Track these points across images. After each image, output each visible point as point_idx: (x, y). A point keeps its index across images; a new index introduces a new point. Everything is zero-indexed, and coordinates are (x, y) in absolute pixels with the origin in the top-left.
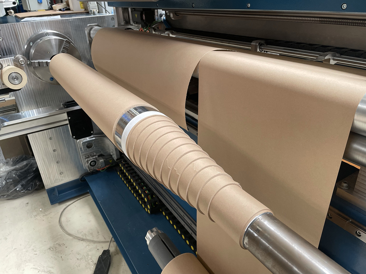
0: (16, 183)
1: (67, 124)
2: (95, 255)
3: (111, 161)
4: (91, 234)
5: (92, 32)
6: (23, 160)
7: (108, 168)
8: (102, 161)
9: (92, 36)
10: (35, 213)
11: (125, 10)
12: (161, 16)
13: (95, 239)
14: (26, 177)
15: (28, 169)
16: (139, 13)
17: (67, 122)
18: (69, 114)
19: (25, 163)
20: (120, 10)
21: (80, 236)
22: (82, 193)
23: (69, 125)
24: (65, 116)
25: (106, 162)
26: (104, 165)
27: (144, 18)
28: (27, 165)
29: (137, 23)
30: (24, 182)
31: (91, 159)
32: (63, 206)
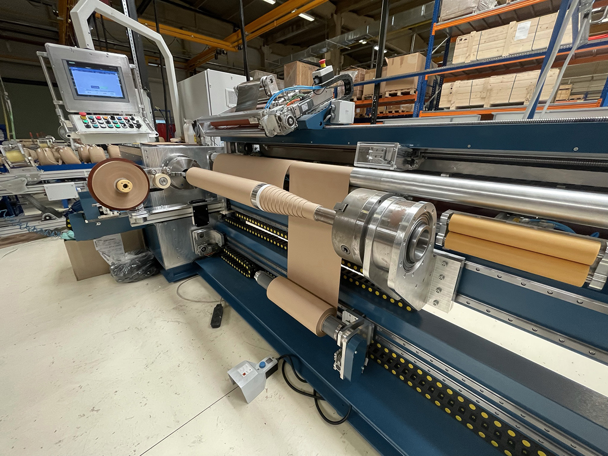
0: (138, 268)
1: (191, 216)
2: (211, 309)
3: (216, 248)
4: (205, 298)
5: (212, 156)
6: (142, 252)
7: (214, 254)
8: (210, 248)
9: (212, 158)
10: (156, 290)
11: (232, 144)
12: (256, 149)
13: (208, 301)
14: (146, 264)
15: (148, 258)
16: (243, 146)
17: (192, 214)
18: (194, 208)
19: (144, 254)
20: (229, 144)
21: (196, 300)
22: (192, 274)
23: (193, 218)
24: (191, 210)
25: (213, 249)
26: (211, 251)
27: (247, 149)
28: (145, 256)
29: (240, 152)
30: (144, 268)
31: (203, 246)
32: (179, 284)
